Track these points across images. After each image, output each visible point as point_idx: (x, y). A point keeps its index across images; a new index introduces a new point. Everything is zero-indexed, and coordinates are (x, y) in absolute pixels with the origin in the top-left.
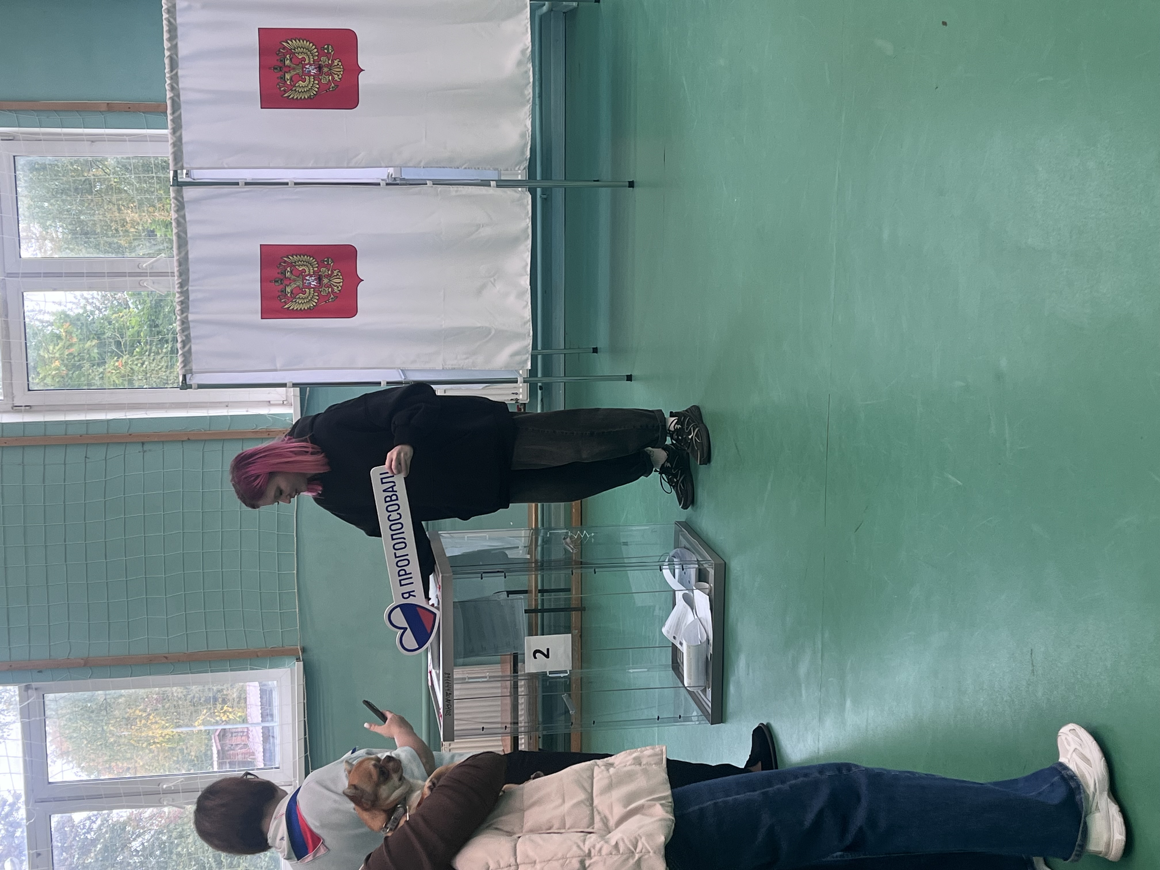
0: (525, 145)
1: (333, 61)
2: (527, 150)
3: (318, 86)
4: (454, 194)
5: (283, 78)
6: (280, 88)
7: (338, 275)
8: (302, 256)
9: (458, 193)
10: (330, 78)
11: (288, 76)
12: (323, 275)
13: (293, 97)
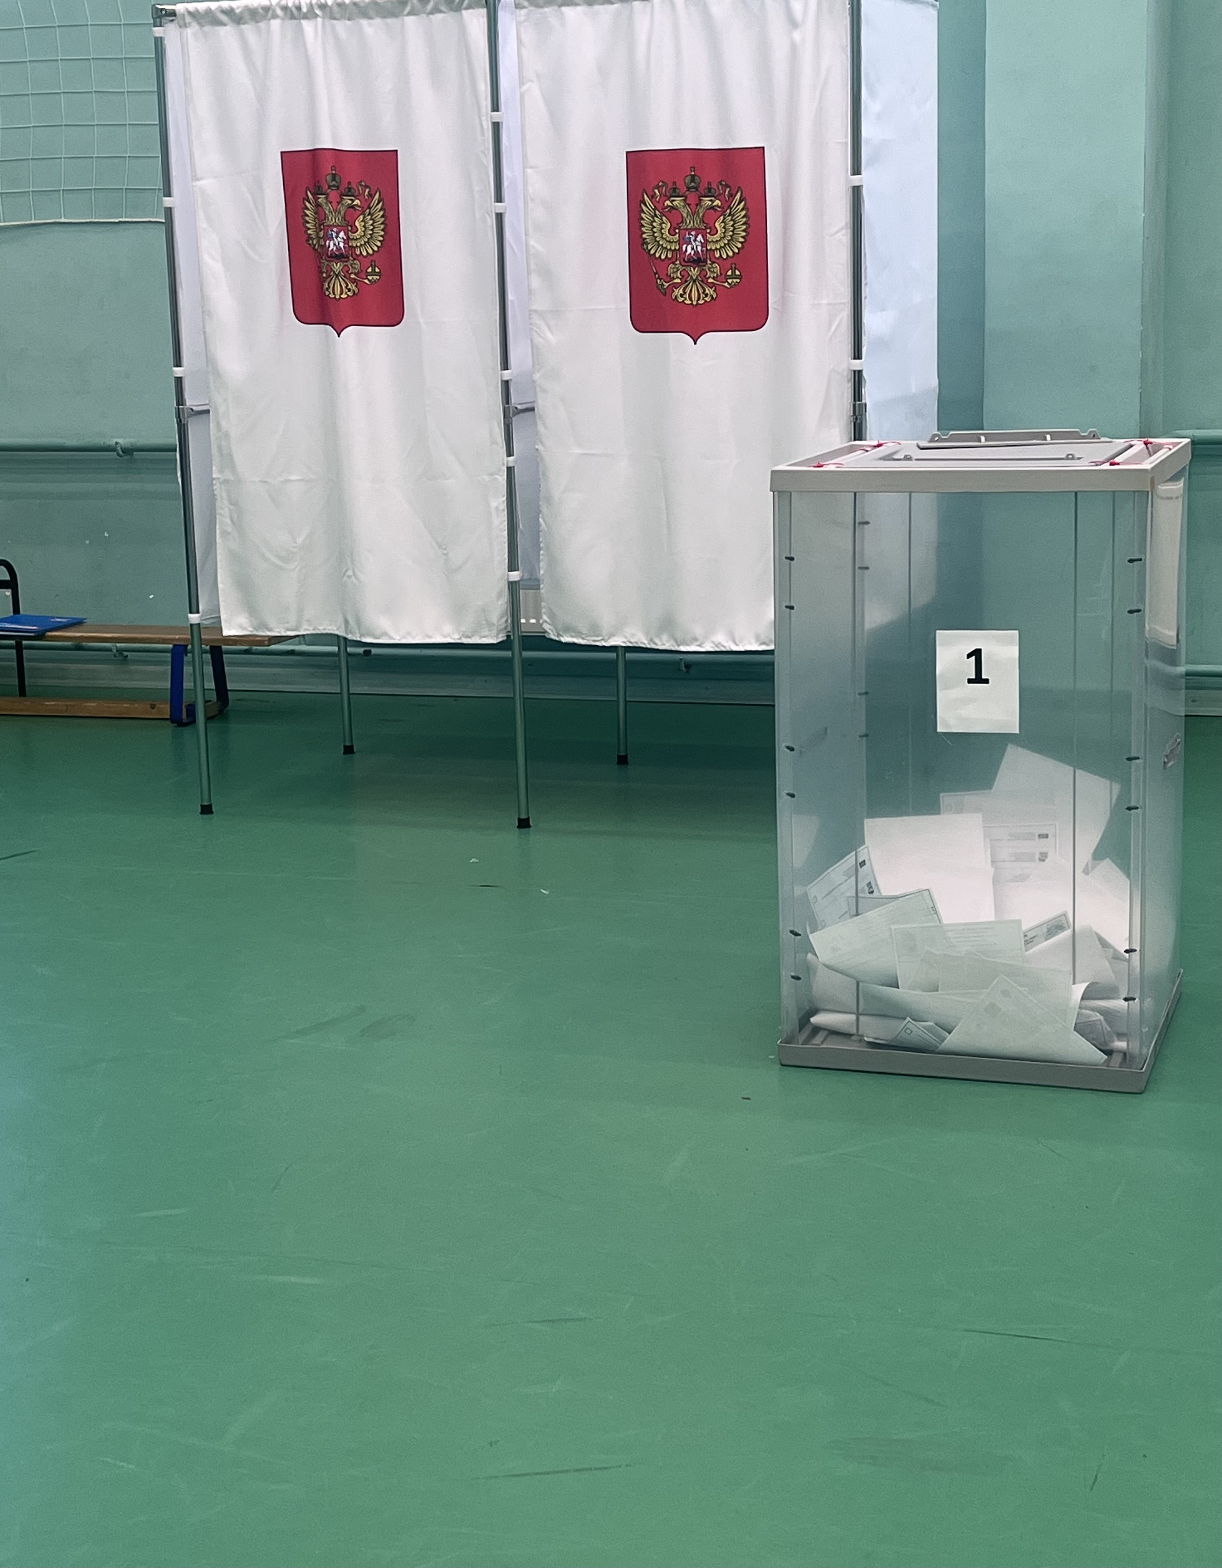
0: (579, 634)
1: (712, 286)
2: (572, 637)
3: (663, 257)
5: (674, 193)
6: (658, 187)
7: (349, 290)
8: (382, 226)
10: (678, 281)
11: (678, 202)
12: (348, 264)
13: (644, 212)
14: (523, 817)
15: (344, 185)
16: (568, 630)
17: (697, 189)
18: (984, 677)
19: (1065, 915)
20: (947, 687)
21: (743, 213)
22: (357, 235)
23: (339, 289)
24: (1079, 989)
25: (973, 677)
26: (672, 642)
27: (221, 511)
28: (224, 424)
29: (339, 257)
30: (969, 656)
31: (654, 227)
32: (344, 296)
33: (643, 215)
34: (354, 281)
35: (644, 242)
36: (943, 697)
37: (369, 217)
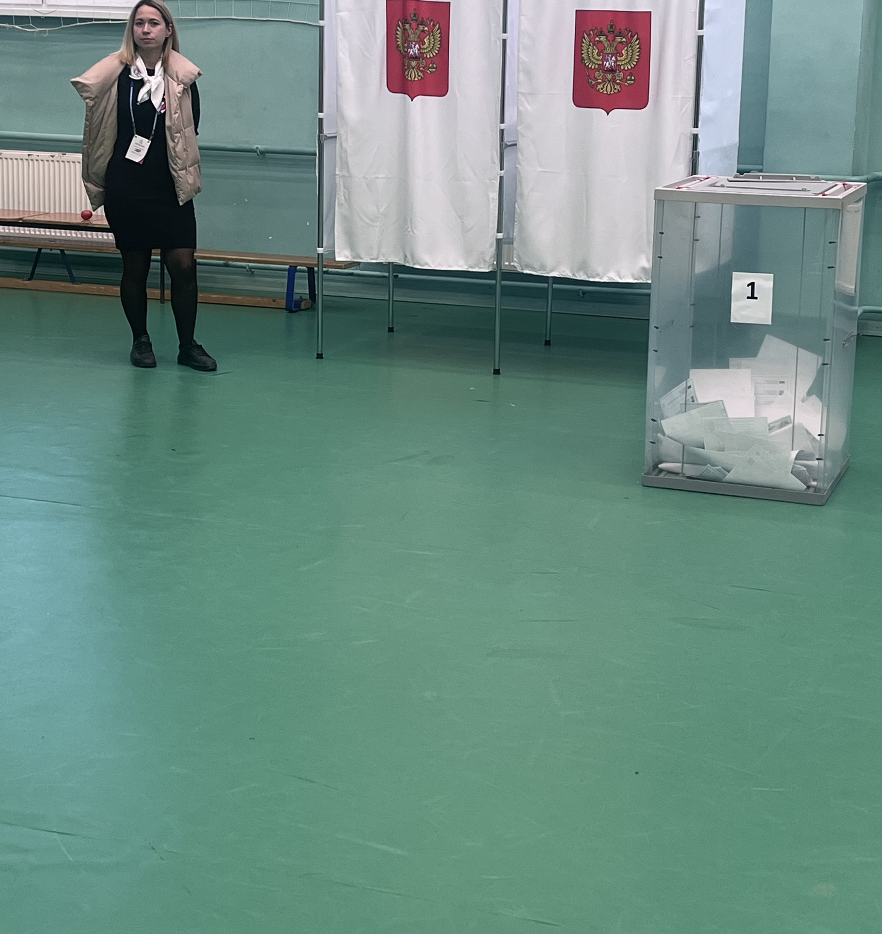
0: (534, 269)
1: (618, 84)
2: (530, 270)
3: (593, 67)
4: (491, 196)
5: (601, 34)
6: (592, 30)
7: (419, 76)
8: (439, 43)
9: (491, 200)
10: (600, 81)
11: (603, 38)
12: (420, 62)
13: (583, 43)
14: (497, 368)
15: (420, 20)
16: (528, 266)
17: (613, 32)
18: (755, 296)
19: (789, 417)
20: (737, 300)
21: (638, 46)
22: (425, 46)
23: (413, 75)
24: (794, 454)
25: (750, 295)
26: (585, 276)
27: (339, 193)
28: (344, 145)
29: (415, 58)
30: (748, 285)
31: (589, 51)
32: (416, 79)
33: (583, 45)
34: (421, 71)
35: (583, 59)
36: (734, 305)
37: (432, 37)
